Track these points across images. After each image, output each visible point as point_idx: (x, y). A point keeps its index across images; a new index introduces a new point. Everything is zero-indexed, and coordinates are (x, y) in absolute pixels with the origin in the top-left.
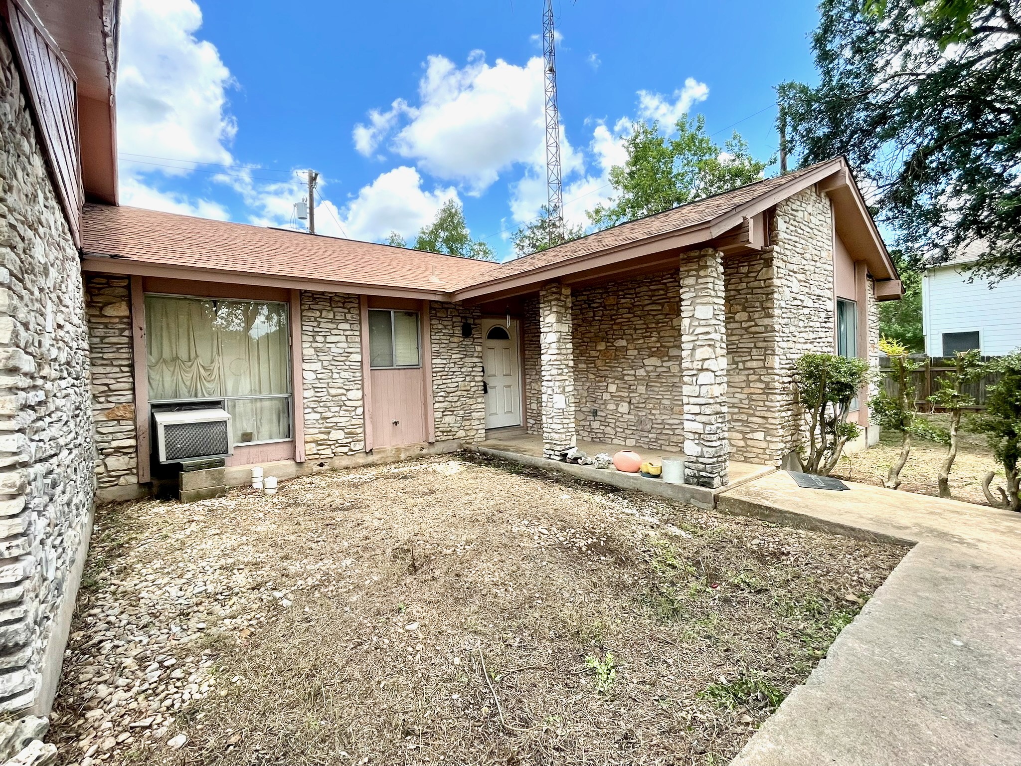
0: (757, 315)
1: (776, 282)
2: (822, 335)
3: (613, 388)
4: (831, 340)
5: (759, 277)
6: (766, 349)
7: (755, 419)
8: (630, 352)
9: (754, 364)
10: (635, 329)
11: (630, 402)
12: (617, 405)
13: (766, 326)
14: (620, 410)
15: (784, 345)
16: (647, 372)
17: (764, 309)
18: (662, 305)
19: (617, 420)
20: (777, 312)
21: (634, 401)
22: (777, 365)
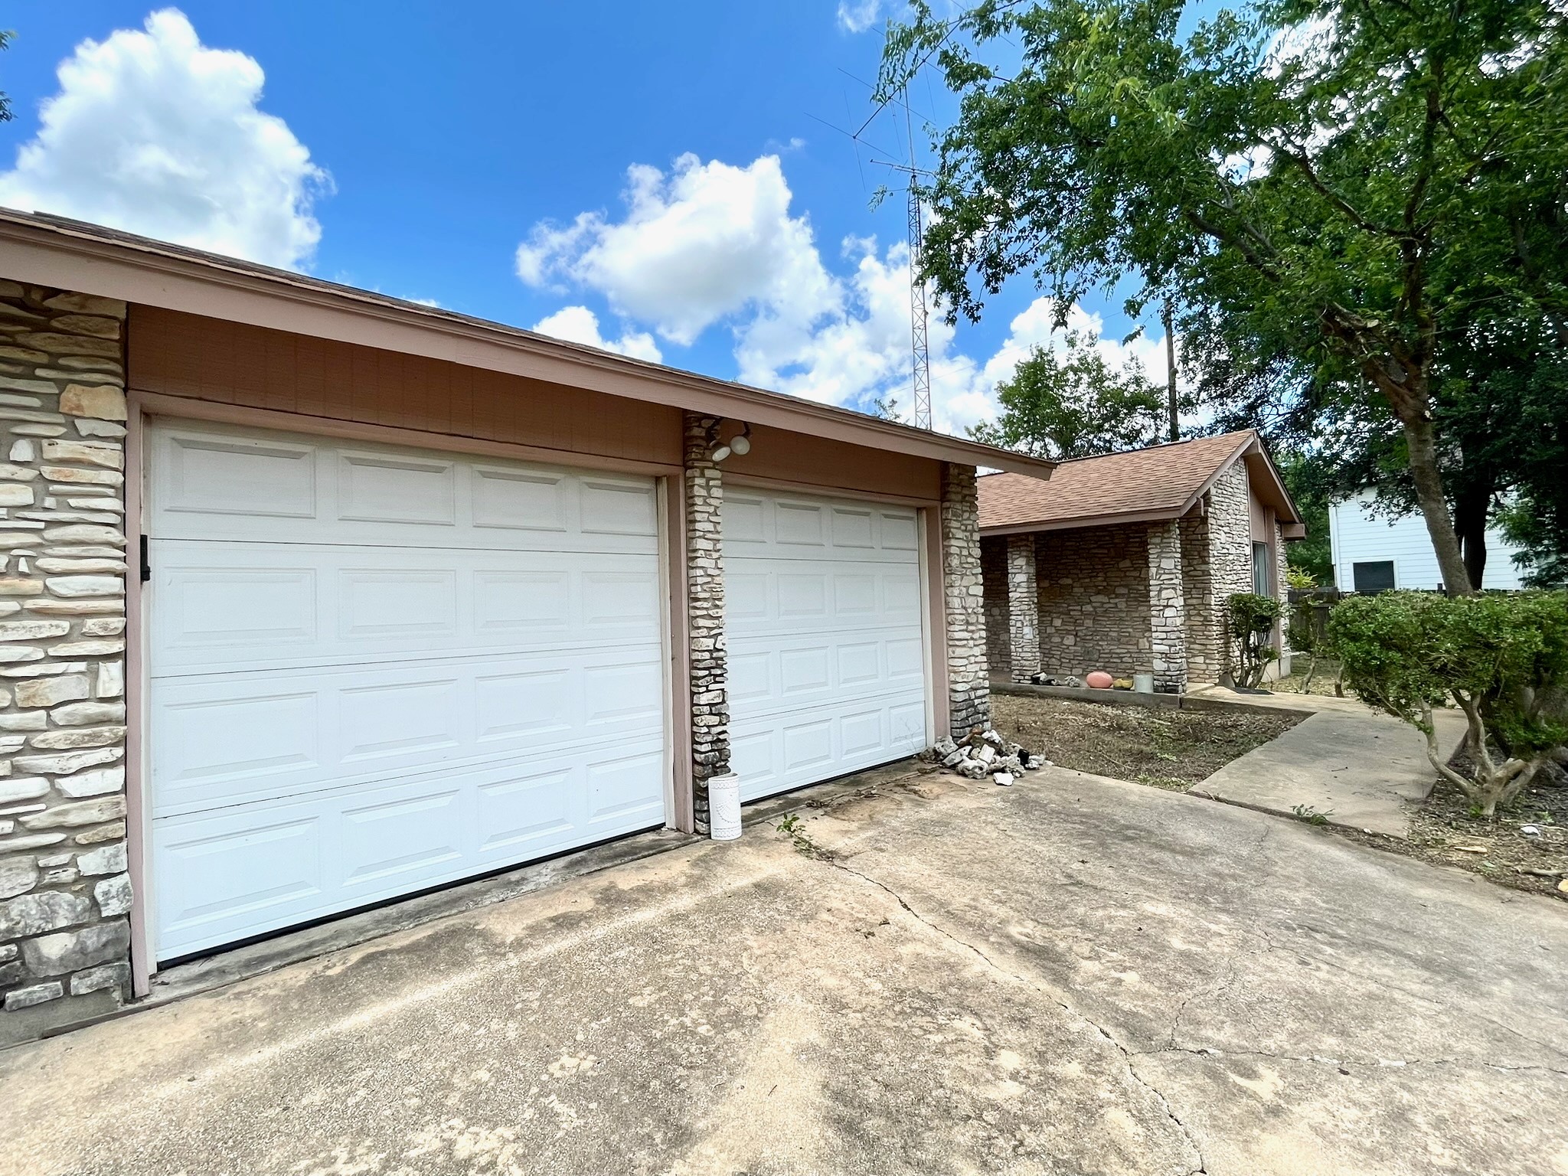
0: (1195, 562)
1: (1211, 536)
2: (1243, 576)
3: (1058, 622)
4: (1249, 580)
5: (1197, 532)
6: (1204, 589)
7: (1196, 646)
8: (1075, 590)
9: (1194, 601)
10: (1081, 570)
11: (1076, 636)
12: (1063, 638)
13: (1203, 571)
14: (1066, 642)
15: (1217, 586)
16: (1094, 608)
17: (1201, 557)
18: (1109, 549)
19: (1062, 652)
20: (1212, 560)
21: (1080, 634)
22: (1213, 603)
